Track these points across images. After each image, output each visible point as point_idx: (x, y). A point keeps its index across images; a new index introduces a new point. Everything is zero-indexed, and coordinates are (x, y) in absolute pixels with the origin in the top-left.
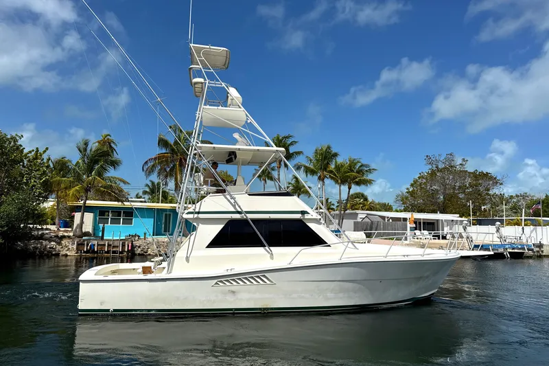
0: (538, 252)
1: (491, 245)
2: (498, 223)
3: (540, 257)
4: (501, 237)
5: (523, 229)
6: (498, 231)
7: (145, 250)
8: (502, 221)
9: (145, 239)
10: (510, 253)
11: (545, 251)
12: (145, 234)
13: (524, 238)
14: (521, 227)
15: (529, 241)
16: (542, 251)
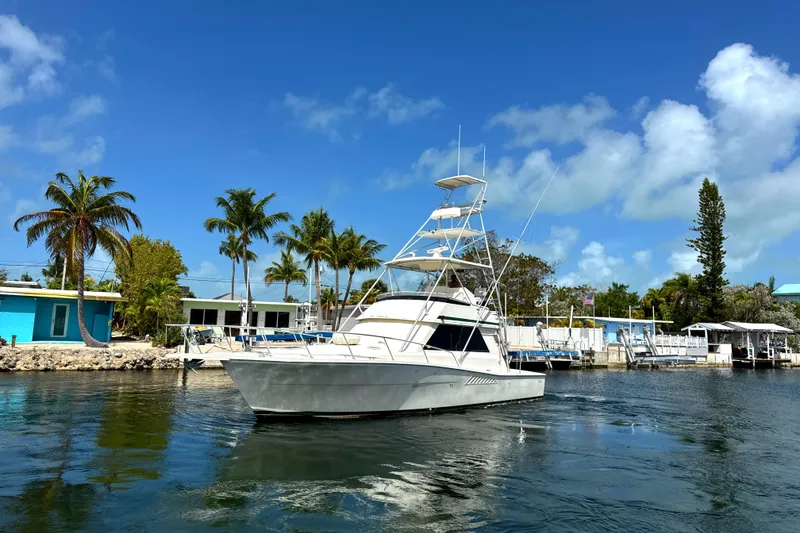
0: (588, 361)
1: (527, 352)
2: (540, 323)
3: (591, 367)
4: (543, 342)
5: (570, 331)
6: (539, 333)
7: (11, 363)
8: (544, 321)
9: (13, 345)
10: (552, 362)
11: (596, 360)
12: (14, 337)
13: (570, 343)
14: (567, 329)
15: (578, 346)
16: (593, 361)
